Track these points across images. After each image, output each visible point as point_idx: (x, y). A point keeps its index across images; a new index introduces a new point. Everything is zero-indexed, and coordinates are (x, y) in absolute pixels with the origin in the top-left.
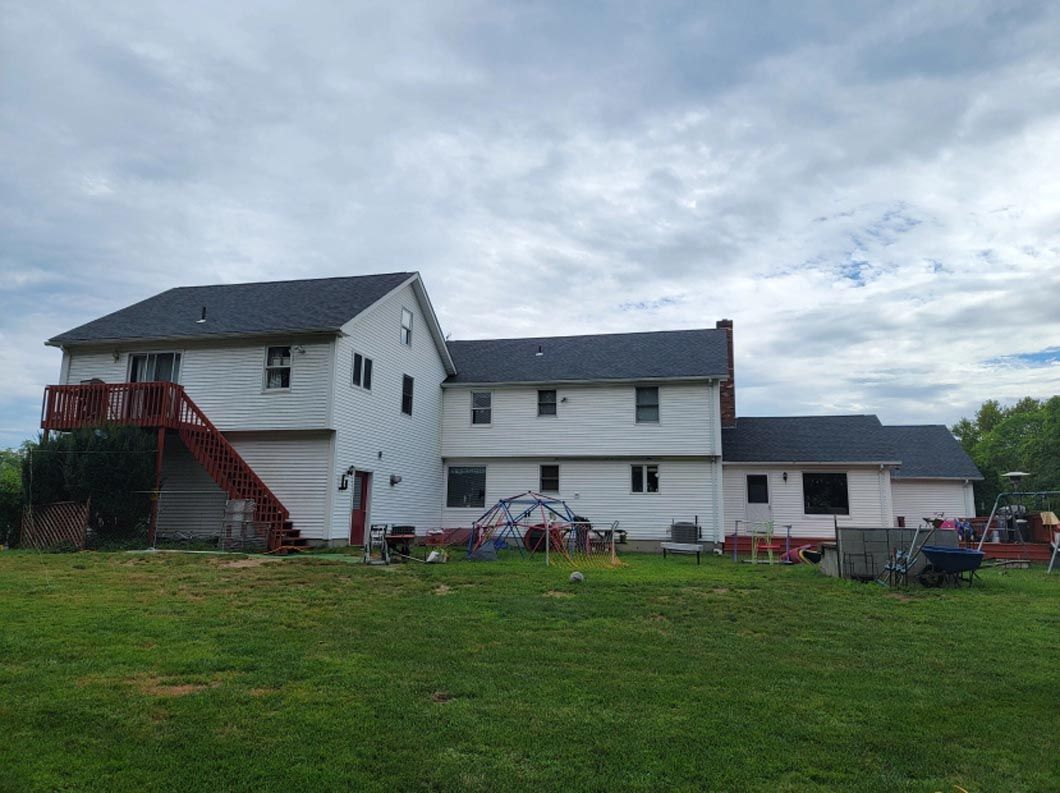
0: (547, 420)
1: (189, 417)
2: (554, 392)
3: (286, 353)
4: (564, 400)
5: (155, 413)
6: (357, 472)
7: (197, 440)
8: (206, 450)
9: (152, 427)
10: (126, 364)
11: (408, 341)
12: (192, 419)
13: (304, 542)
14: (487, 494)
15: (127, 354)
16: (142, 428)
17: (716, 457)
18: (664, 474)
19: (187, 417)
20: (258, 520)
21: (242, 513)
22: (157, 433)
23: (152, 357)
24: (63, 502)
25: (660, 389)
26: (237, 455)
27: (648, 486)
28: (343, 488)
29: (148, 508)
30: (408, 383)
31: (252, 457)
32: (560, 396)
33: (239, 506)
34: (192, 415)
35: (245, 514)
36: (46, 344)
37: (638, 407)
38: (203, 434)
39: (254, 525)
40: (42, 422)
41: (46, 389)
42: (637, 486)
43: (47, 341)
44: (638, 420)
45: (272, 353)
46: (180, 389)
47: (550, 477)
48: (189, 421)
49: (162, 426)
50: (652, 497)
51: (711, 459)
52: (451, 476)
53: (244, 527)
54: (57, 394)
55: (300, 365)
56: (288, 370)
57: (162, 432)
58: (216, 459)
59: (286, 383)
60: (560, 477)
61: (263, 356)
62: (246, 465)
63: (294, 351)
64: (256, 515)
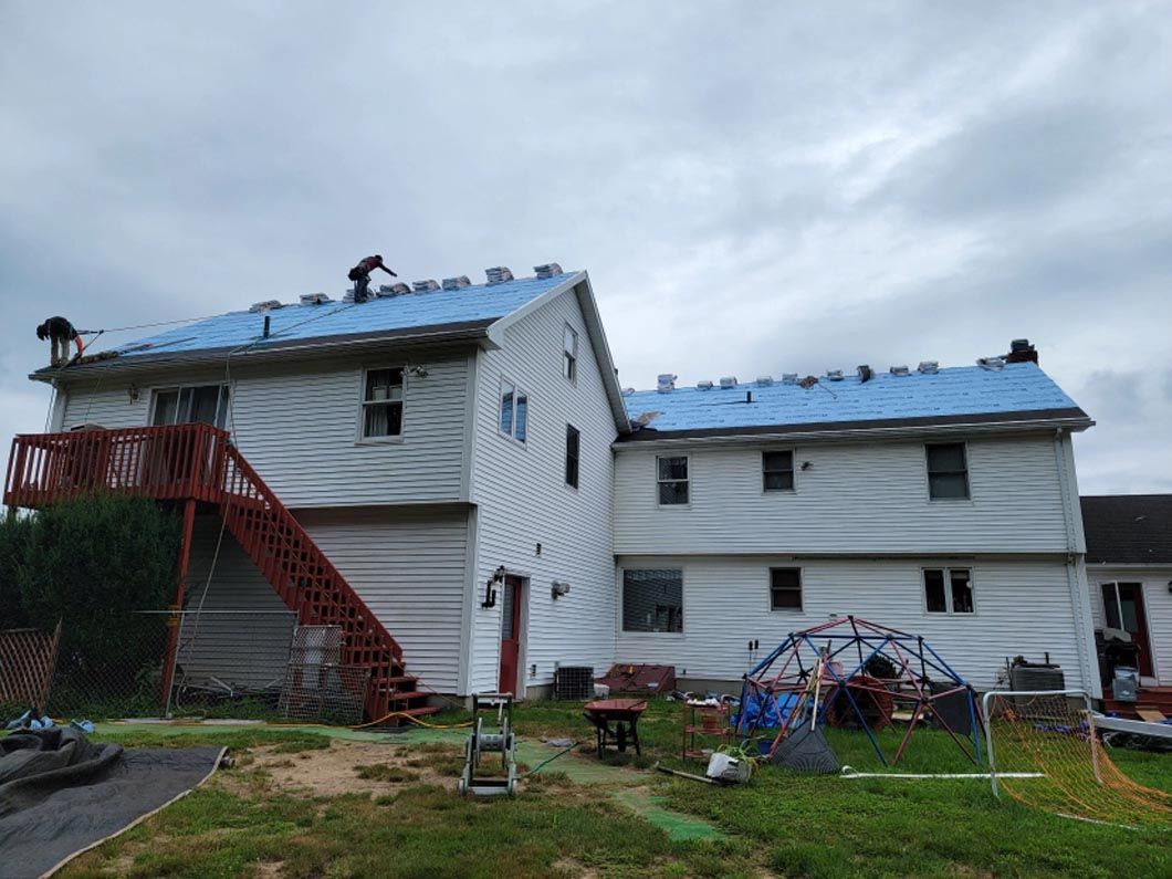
0: (780, 498)
1: (237, 486)
2: (788, 456)
3: (395, 379)
4: (806, 466)
5: (179, 476)
6: (508, 576)
7: (249, 523)
8: (264, 537)
9: (173, 500)
10: (147, 406)
11: (571, 374)
12: (241, 489)
13: (423, 700)
14: (685, 613)
15: (150, 391)
16: (157, 501)
17: (1076, 556)
18: (982, 584)
19: (235, 485)
20: (349, 662)
21: (322, 649)
22: (182, 510)
23: (186, 393)
24: (20, 630)
25: (967, 448)
26: (314, 548)
27: (955, 603)
28: (489, 604)
29: (160, 644)
30: (573, 437)
31: (340, 551)
32: (798, 461)
33: (317, 637)
34: (242, 483)
35: (325, 651)
36: (32, 377)
37: (932, 476)
38: (259, 513)
39: (339, 670)
40: (6, 495)
41: (15, 441)
42: (935, 602)
43: (32, 373)
44: (934, 495)
45: (373, 380)
46: (224, 436)
47: (786, 589)
48: (236, 492)
49: (191, 498)
50: (963, 619)
51: (1065, 559)
52: (627, 582)
53: (323, 674)
54: (30, 448)
55: (417, 398)
56: (398, 407)
57: (191, 508)
58: (278, 554)
59: (394, 429)
60: (804, 587)
61: (359, 384)
62: (329, 566)
63: (408, 375)
64: (346, 655)
